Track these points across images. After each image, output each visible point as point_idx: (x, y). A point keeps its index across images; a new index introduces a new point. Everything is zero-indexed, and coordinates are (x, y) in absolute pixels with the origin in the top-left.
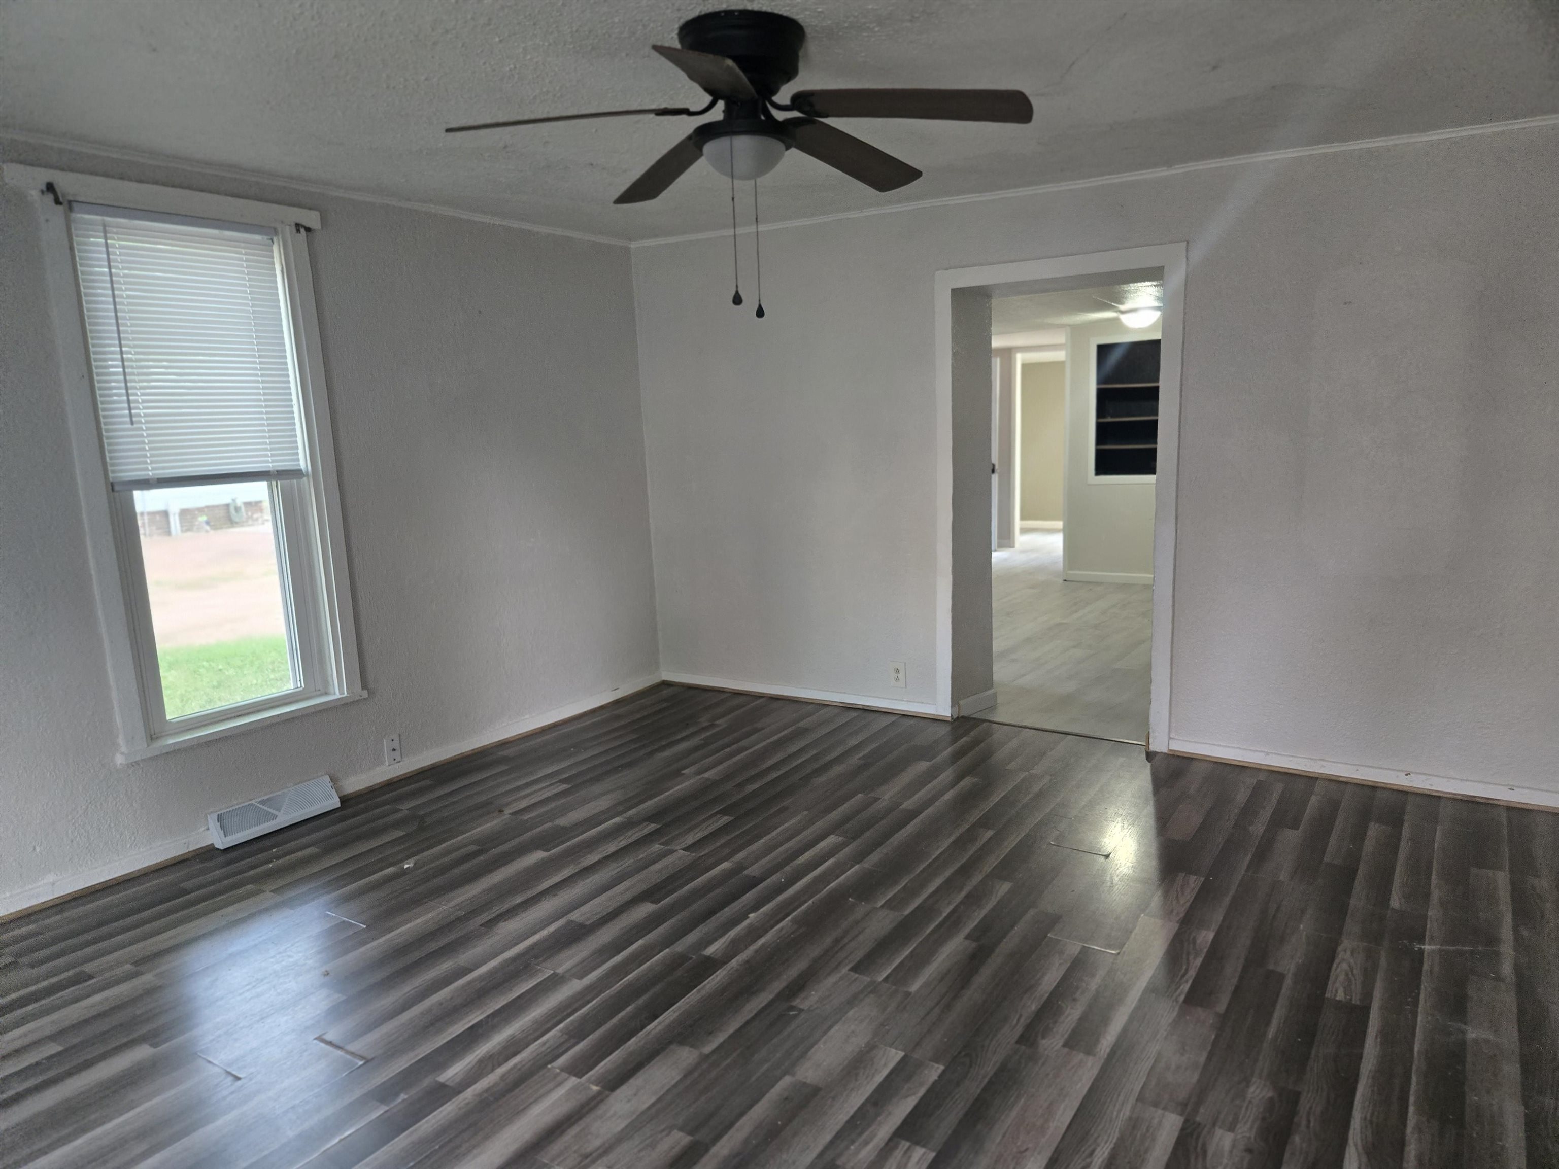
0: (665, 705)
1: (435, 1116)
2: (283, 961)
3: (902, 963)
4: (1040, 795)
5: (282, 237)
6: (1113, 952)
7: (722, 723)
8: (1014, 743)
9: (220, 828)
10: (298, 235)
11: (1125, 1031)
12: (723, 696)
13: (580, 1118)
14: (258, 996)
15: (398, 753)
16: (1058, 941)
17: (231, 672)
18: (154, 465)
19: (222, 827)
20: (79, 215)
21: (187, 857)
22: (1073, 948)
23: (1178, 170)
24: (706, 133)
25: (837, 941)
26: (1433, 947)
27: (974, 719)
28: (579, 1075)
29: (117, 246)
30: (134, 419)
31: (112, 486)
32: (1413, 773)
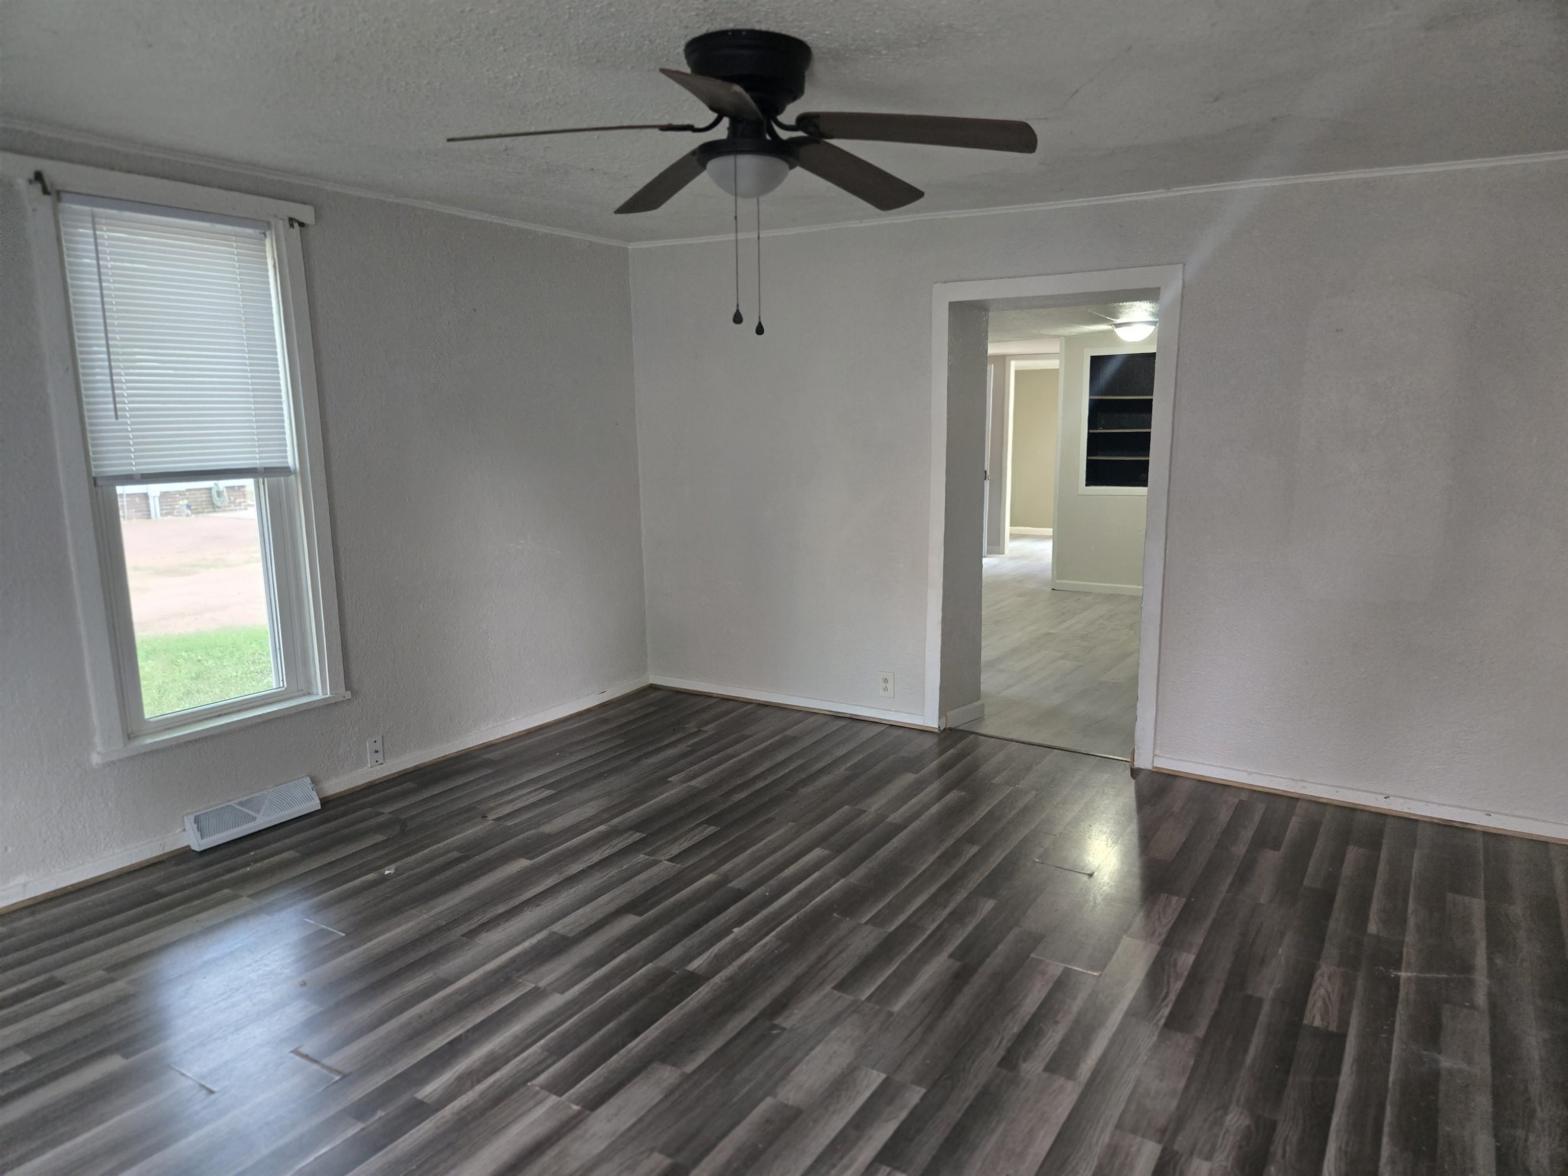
0: (652, 709)
1: (411, 1134)
2: (259, 969)
3: (884, 982)
4: (1026, 810)
5: (275, 231)
6: (1095, 974)
7: (710, 729)
8: (1000, 756)
9: (196, 829)
10: (292, 229)
11: (1105, 1055)
12: (712, 701)
13: (559, 1139)
14: (233, 1006)
15: (380, 754)
16: (1041, 961)
17: (211, 663)
18: (138, 461)
19: (199, 829)
20: (67, 205)
21: (161, 859)
22: (1055, 969)
23: (1177, 192)
24: (709, 151)
25: (820, 958)
26: (1409, 974)
27: (962, 731)
28: (560, 1093)
29: (106, 237)
30: (119, 413)
31: (95, 481)
32: (1392, 796)
